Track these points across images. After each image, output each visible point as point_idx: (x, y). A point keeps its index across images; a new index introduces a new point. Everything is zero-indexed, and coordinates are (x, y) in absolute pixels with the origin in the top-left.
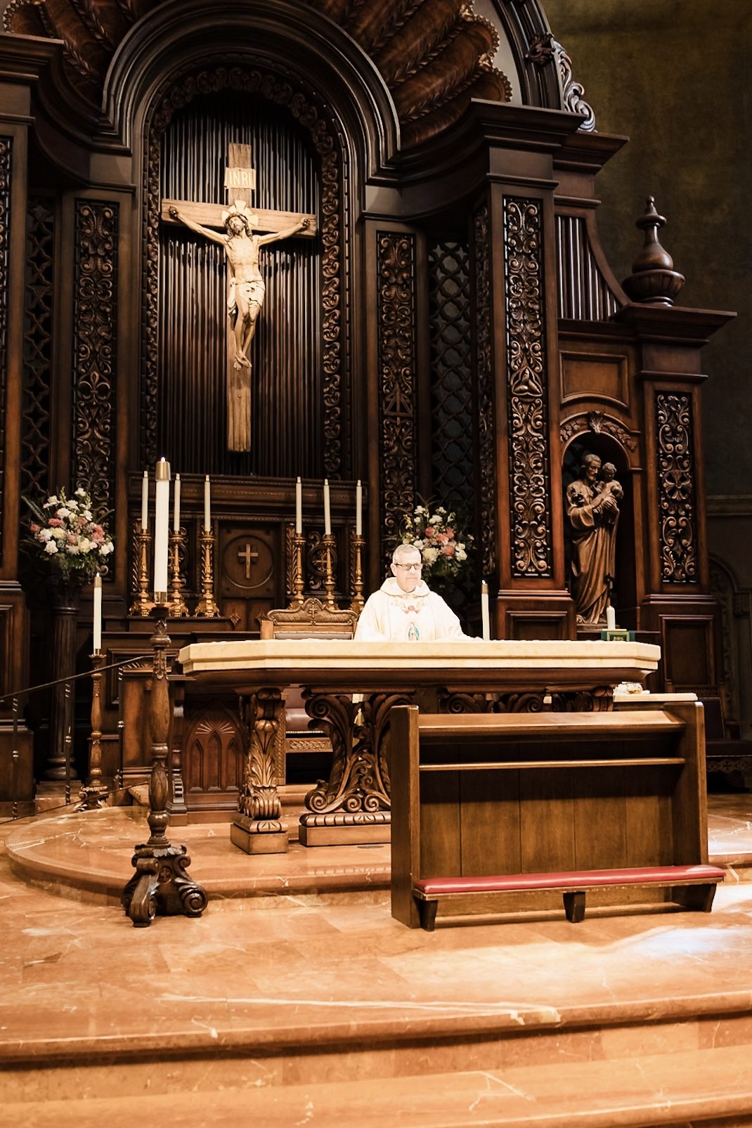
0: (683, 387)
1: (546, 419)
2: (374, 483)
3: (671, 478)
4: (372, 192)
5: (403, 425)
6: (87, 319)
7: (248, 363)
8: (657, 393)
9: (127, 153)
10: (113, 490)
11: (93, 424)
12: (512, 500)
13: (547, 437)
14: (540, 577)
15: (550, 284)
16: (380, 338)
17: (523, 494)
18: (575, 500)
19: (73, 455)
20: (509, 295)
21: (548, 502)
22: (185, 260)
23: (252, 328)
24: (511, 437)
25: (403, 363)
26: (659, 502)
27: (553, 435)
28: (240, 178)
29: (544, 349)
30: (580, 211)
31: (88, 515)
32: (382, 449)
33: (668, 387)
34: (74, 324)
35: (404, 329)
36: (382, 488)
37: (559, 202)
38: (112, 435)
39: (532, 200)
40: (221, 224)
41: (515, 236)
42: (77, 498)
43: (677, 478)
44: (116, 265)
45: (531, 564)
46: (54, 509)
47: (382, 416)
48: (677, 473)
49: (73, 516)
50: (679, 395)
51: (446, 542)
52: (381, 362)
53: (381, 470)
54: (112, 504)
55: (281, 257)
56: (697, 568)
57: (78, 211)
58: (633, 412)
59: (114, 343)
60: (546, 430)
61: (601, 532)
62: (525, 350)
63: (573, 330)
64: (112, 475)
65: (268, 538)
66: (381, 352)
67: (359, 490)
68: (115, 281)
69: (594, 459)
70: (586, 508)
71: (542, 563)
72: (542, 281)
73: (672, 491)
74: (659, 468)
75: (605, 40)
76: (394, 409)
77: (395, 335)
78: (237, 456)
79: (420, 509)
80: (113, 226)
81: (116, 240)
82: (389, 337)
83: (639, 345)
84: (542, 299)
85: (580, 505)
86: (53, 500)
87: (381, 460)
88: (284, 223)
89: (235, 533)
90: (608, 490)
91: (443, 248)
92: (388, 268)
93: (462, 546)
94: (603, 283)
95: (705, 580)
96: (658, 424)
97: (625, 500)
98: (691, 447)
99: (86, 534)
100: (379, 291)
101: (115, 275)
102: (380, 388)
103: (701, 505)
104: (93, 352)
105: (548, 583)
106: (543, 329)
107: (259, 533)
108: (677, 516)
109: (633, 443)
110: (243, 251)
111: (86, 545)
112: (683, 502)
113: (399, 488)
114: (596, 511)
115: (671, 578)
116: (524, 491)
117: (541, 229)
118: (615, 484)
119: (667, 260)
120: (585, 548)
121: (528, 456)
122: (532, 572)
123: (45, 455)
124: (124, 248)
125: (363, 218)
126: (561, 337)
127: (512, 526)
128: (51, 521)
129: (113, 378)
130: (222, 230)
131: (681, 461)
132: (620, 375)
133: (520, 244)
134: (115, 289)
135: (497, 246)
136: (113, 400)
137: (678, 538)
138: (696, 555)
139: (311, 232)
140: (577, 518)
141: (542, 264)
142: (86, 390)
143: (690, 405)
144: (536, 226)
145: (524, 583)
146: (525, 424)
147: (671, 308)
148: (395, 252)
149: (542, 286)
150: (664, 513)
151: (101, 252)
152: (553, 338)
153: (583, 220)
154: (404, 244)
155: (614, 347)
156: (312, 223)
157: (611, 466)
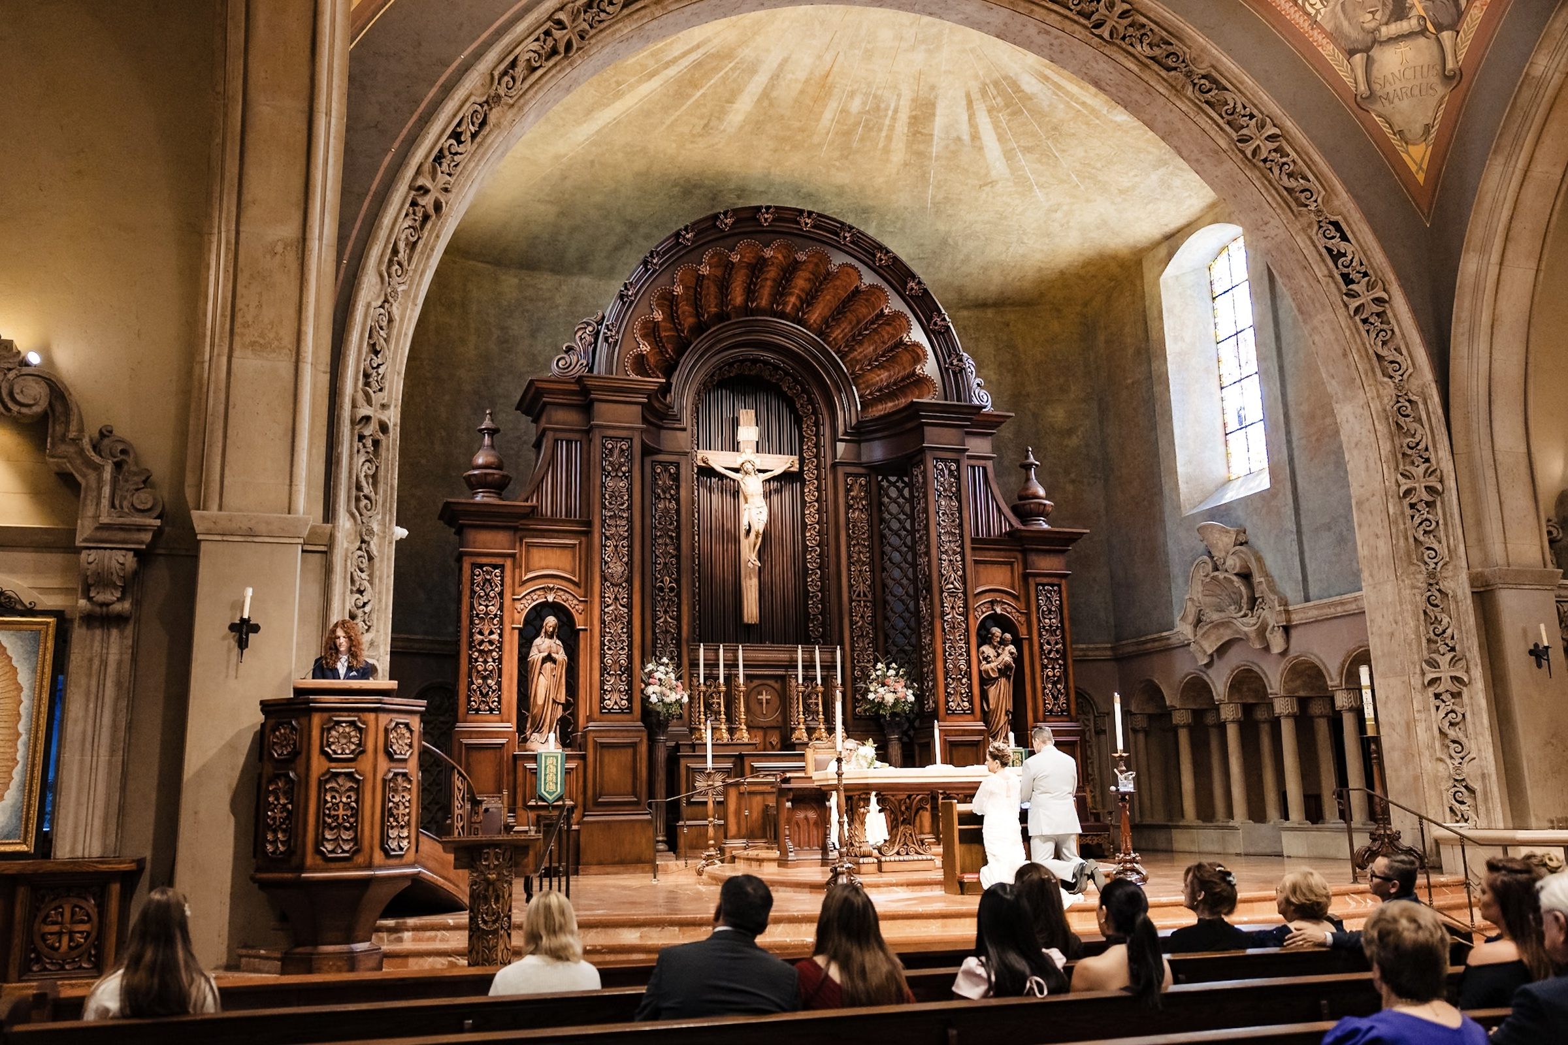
0: (1056, 581)
1: (966, 606)
2: (847, 647)
3: (1049, 643)
4: (841, 447)
5: (865, 606)
6: (660, 541)
7: (757, 563)
8: (1038, 585)
9: (684, 430)
10: (680, 656)
11: (666, 612)
12: (945, 662)
13: (967, 619)
14: (964, 714)
15: (965, 514)
16: (848, 547)
17: (952, 658)
18: (985, 659)
19: (654, 633)
20: (939, 524)
21: (969, 662)
22: (710, 490)
23: (761, 540)
24: (943, 620)
25: (864, 563)
26: (1041, 659)
27: (971, 617)
28: (748, 433)
29: (963, 560)
30: (982, 462)
31: (672, 676)
32: (852, 623)
33: (1045, 580)
35: (864, 540)
36: (853, 650)
37: (970, 457)
38: (678, 619)
39: (952, 460)
40: (737, 466)
41: (942, 485)
42: (663, 664)
43: (1053, 643)
44: (678, 504)
45: (958, 705)
46: (651, 672)
47: (851, 600)
48: (1052, 639)
49: (663, 677)
51: (900, 689)
52: (850, 564)
53: (852, 638)
55: (774, 485)
56: (1068, 705)
57: (653, 470)
58: (1022, 599)
59: (678, 557)
60: (966, 615)
61: (1003, 680)
62: (950, 561)
63: (980, 544)
64: (678, 646)
65: (777, 686)
66: (850, 557)
67: (838, 652)
68: (678, 515)
69: (997, 631)
70: (993, 665)
71: (966, 704)
72: (960, 513)
73: (1050, 652)
74: (1040, 635)
76: (859, 595)
77: (858, 544)
78: (749, 626)
79: (879, 666)
80: (675, 477)
81: (678, 488)
82: (854, 546)
83: (1025, 552)
84: (961, 525)
85: (988, 662)
86: (650, 667)
87: (852, 631)
88: (780, 463)
89: (756, 682)
90: (1006, 652)
91: (888, 481)
92: (853, 498)
93: (911, 691)
94: (999, 509)
95: (1073, 713)
96: (1038, 607)
97: (1018, 659)
98: (1062, 621)
99: (672, 689)
100: (847, 513)
101: (678, 511)
102: (849, 581)
103: (1070, 661)
104: (665, 564)
105: (970, 717)
106: (962, 546)
107: (772, 682)
108: (1053, 668)
109: (1022, 619)
110: (753, 486)
111: (672, 697)
112: (1057, 659)
113: (864, 650)
114: (999, 667)
115: (1051, 711)
116: (953, 655)
117: (958, 478)
118: (1012, 648)
119: (1041, 492)
120: (992, 692)
121: (954, 632)
122: (959, 711)
124: (683, 492)
125: (834, 466)
126: (973, 549)
127: (946, 680)
128: (651, 680)
129: (678, 581)
130: (737, 470)
131: (1055, 631)
132: (1012, 572)
133: (945, 490)
134: (677, 521)
135: (931, 492)
136: (678, 595)
137: (1054, 684)
138: (1067, 695)
139: (796, 468)
140: (987, 672)
141: (960, 502)
142: (661, 589)
143: (1060, 592)
144: (955, 477)
145: (955, 718)
146: (952, 610)
147: (1046, 526)
148: (857, 486)
149: (961, 518)
150: (1044, 667)
151: (668, 496)
152: (968, 551)
153: (985, 469)
154: (863, 481)
155: (1008, 554)
156: (797, 462)
157: (1008, 636)
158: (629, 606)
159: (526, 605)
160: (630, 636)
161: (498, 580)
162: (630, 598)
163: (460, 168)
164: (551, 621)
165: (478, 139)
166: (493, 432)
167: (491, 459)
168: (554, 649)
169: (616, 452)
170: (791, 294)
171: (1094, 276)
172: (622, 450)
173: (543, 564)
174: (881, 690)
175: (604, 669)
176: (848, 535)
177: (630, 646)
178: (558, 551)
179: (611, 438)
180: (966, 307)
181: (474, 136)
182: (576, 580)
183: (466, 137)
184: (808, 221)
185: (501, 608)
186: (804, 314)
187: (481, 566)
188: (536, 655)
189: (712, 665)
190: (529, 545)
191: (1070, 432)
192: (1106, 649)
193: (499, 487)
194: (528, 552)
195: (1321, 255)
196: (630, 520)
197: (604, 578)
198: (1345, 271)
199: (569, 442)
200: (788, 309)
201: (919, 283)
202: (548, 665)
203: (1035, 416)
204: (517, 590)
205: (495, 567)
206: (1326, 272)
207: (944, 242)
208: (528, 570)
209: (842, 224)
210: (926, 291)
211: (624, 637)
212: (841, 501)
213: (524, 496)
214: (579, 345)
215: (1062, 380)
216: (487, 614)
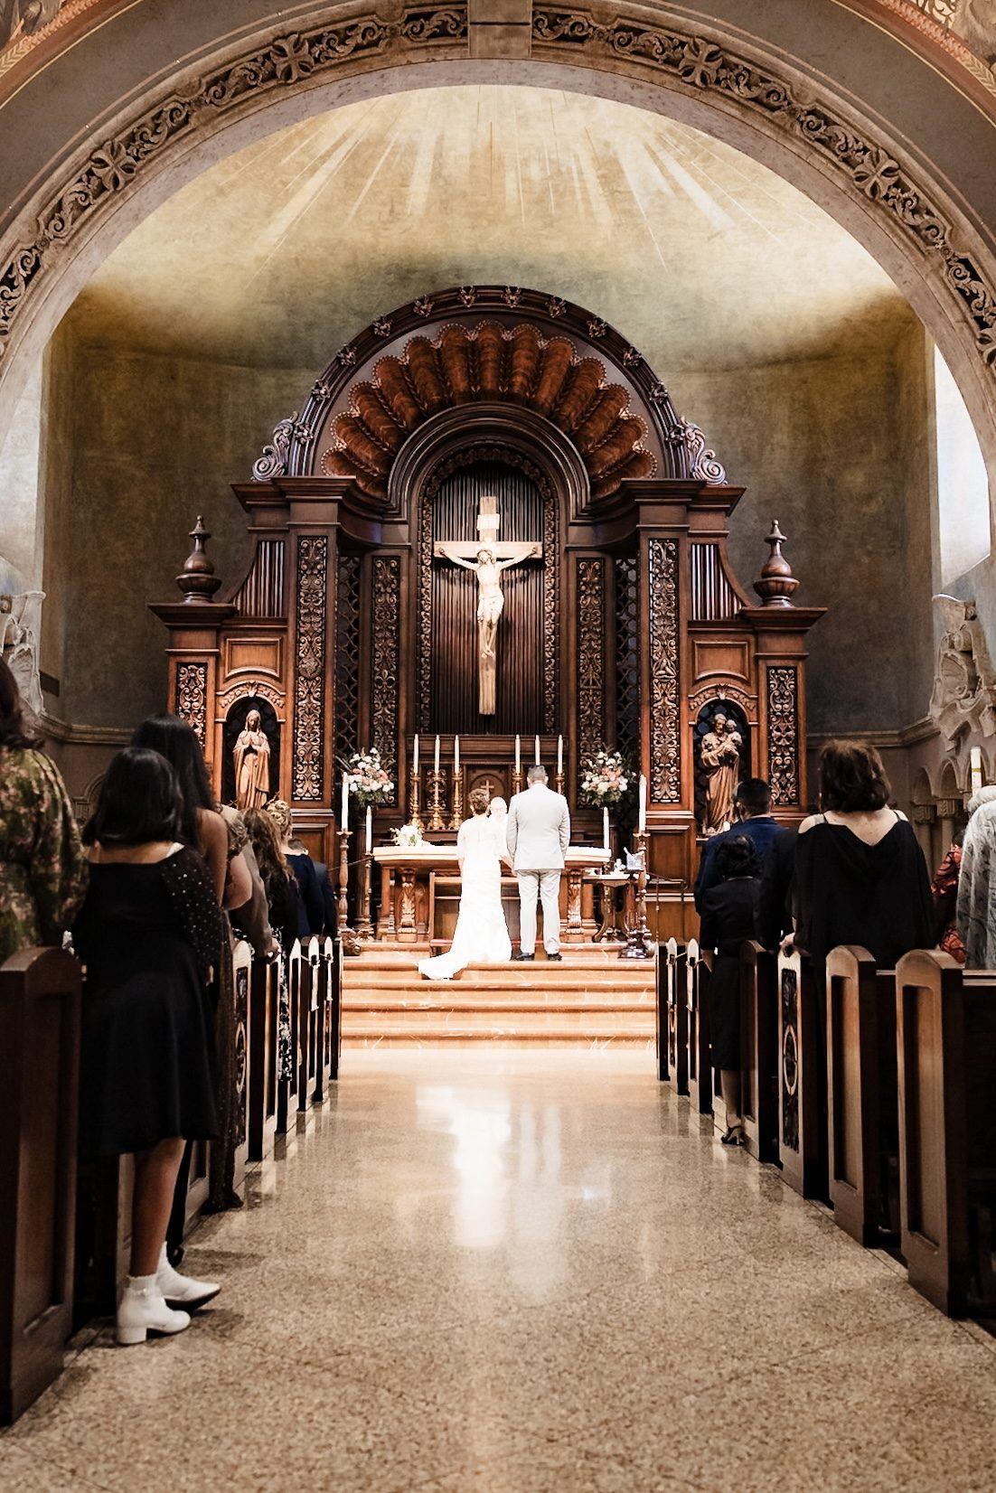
0: (791, 663)
1: (678, 693)
2: (573, 737)
3: (778, 730)
4: (573, 531)
5: (594, 695)
6: (380, 635)
7: (493, 655)
8: (769, 668)
9: (405, 522)
10: (397, 747)
11: (384, 704)
12: (652, 750)
13: (679, 706)
14: (672, 802)
15: (684, 597)
16: (578, 633)
17: (660, 746)
18: (706, 747)
19: (371, 725)
20: (653, 608)
21: (678, 751)
22: (452, 581)
23: (495, 629)
24: (652, 707)
25: (595, 651)
26: (769, 747)
27: (683, 704)
28: (489, 520)
29: (678, 644)
30: (714, 540)
31: (377, 766)
32: (579, 712)
33: (779, 663)
34: (372, 639)
35: (597, 626)
36: (578, 739)
37: (694, 536)
38: (396, 711)
39: (671, 541)
40: (474, 555)
41: (658, 566)
42: (372, 755)
43: (783, 729)
45: (666, 794)
46: (356, 763)
47: (579, 690)
48: (782, 725)
49: (368, 767)
50: (787, 668)
51: (612, 779)
52: (578, 653)
53: (578, 727)
54: (396, 757)
55: (519, 573)
56: (798, 794)
57: (374, 565)
58: (753, 682)
59: (397, 650)
60: (677, 702)
61: (725, 769)
62: (664, 646)
63: (705, 627)
64: (396, 737)
65: (501, 776)
66: (579, 644)
67: (560, 742)
68: (398, 609)
69: (720, 718)
70: (713, 753)
71: (674, 793)
72: (677, 596)
73: (779, 739)
74: (769, 722)
75: (786, 370)
76: (588, 684)
77: (589, 631)
79: (601, 755)
80: (397, 572)
81: (399, 581)
82: (585, 633)
83: (756, 634)
84: (677, 608)
85: (709, 751)
86: (356, 757)
87: (578, 720)
88: (520, 550)
89: (480, 772)
90: (730, 739)
91: (628, 564)
92: (585, 583)
93: (626, 781)
94: (731, 590)
95: (803, 802)
96: (769, 691)
98: (795, 707)
99: (375, 778)
100: (578, 599)
101: (398, 605)
102: (578, 669)
103: (802, 748)
104: (384, 657)
105: (678, 806)
106: (677, 630)
107: (495, 772)
108: (783, 756)
109: (752, 705)
110: (489, 576)
111: (375, 786)
112: (787, 747)
113: (591, 739)
114: (719, 755)
116: (661, 743)
117: (676, 559)
118: (736, 736)
119: (784, 568)
120: (714, 781)
121: (664, 720)
122: (666, 799)
123: (354, 726)
124: (404, 586)
125: (567, 549)
126: (689, 632)
127: (652, 767)
128: (354, 770)
129: (396, 673)
130: (474, 561)
131: (787, 717)
132: (743, 656)
133: (661, 572)
134: (398, 615)
135: (644, 575)
136: (397, 688)
137: (783, 772)
138: (797, 784)
139: (539, 555)
140: (706, 760)
141: (677, 584)
142: (379, 682)
143: (795, 675)
144: (673, 558)
145: (661, 806)
146: (663, 698)
147: (787, 605)
148: (590, 571)
149: (677, 601)
150: (771, 755)
151: (389, 590)
152: (684, 635)
153: (716, 546)
154: (597, 565)
155: (737, 637)
156: (540, 549)
157: (731, 723)
158: (322, 699)
159: (227, 702)
160: (322, 727)
161: (201, 678)
162: (323, 692)
163: (16, 311)
164: (253, 715)
165: (33, 282)
166: (203, 538)
167: (198, 563)
168: (256, 742)
169: (312, 550)
170: (516, 374)
171: (885, 321)
172: (319, 549)
173: (246, 661)
174: (596, 780)
175: (296, 760)
176: (578, 622)
177: (322, 737)
178: (262, 649)
179: (306, 537)
180: (758, 366)
181: (27, 280)
182: (277, 675)
183: (20, 281)
184: (512, 298)
185: (205, 704)
186: (531, 394)
187: (186, 665)
188: (240, 747)
189: (427, 756)
190: (232, 644)
191: (869, 498)
192: (893, 735)
193: (209, 590)
194: (231, 650)
195: (954, 298)
196: (324, 618)
197: (297, 674)
198: (978, 313)
199: (272, 543)
200: (516, 389)
201: (635, 352)
202: (251, 756)
203: (831, 482)
204: (222, 686)
205: (199, 665)
206: (959, 317)
207: (699, 300)
208: (231, 668)
209: (550, 296)
210: (641, 361)
211: (317, 729)
212: (572, 586)
213: (229, 597)
214: (275, 448)
215: (863, 439)
216: (191, 709)
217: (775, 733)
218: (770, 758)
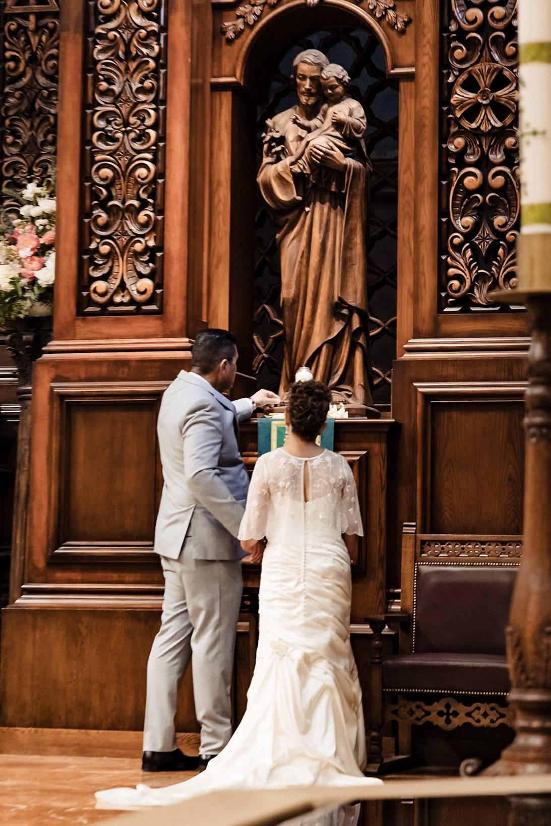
3: (471, 85)
13: (166, 26)
14: (138, 312)
17: (112, 147)
21: (161, 159)
24: (92, 34)
26: (444, 137)
45: (122, 287)
61: (319, 212)
69: (307, 60)
70: (281, 164)
71: (147, 284)
73: (472, 112)
85: (278, 159)
90: (327, 123)
105: (152, 324)
108: (484, 165)
114: (296, 169)
115: (465, 302)
116: (115, 140)
118: (343, 108)
121: (127, 69)
122: (122, 304)
137: (485, 213)
140: (269, 186)
157: (335, 71)
217: (460, 95)
218: (444, 173)
